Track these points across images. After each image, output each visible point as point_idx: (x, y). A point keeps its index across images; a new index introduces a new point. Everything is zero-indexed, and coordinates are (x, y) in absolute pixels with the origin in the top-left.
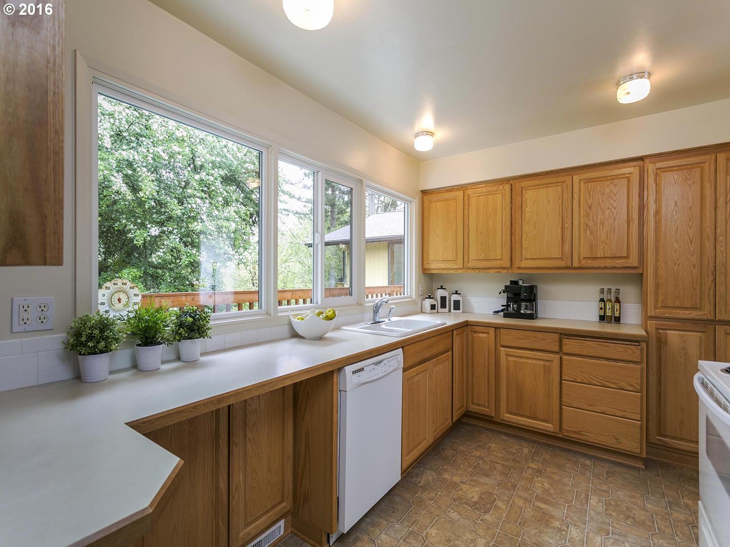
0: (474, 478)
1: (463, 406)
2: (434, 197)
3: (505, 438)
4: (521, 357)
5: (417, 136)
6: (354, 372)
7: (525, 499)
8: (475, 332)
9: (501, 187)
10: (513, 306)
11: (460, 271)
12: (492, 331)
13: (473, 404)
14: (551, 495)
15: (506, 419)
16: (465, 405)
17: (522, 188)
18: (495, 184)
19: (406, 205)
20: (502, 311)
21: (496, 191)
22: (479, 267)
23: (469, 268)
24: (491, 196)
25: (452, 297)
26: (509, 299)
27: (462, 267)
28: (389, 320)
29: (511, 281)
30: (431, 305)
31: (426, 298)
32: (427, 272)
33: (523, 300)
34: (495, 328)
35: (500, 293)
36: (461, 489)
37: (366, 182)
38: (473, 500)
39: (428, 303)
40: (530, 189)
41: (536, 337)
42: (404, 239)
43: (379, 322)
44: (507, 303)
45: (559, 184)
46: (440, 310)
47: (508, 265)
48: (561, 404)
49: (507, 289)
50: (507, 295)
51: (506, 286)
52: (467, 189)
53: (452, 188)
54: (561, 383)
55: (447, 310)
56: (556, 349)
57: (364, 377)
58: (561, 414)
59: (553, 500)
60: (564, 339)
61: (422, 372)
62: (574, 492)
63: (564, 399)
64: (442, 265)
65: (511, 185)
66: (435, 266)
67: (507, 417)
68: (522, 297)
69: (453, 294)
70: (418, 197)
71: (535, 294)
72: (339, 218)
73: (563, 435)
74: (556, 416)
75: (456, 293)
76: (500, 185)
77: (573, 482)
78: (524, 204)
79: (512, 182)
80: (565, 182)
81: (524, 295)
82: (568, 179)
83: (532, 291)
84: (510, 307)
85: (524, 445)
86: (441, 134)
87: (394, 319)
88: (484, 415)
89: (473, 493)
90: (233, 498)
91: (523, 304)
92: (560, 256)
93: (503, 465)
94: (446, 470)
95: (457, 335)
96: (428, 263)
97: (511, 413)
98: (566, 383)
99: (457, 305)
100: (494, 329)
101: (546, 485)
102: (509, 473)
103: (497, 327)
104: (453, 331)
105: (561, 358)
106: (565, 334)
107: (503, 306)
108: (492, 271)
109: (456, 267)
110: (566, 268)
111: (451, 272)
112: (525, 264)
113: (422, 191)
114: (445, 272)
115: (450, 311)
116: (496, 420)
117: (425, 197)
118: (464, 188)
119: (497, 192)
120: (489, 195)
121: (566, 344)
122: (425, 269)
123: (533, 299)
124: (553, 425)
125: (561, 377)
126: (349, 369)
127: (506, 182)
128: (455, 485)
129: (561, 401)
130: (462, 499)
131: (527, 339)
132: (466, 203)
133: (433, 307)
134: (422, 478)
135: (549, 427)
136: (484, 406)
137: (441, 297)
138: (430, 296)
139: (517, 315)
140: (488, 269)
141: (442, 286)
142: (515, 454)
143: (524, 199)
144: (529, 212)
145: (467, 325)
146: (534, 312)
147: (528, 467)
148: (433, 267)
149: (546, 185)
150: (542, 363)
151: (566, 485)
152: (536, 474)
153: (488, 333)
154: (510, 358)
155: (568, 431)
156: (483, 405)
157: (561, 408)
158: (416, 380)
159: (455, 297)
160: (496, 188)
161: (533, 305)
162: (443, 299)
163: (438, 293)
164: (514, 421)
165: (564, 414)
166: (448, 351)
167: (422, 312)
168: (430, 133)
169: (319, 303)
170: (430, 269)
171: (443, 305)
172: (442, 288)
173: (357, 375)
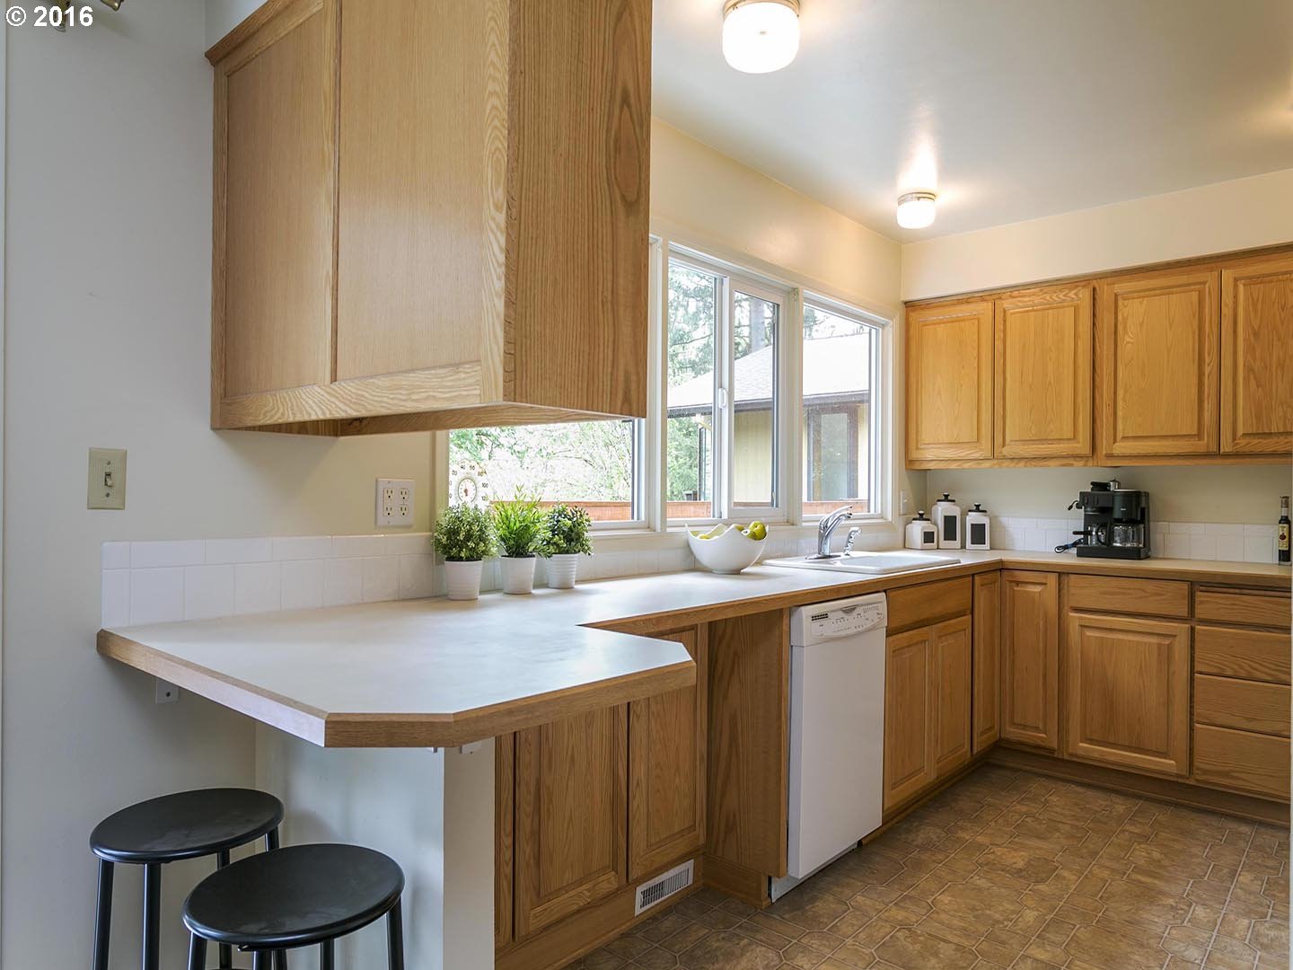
0: (1016, 840)
1: (991, 728)
2: (931, 315)
3: (1080, 789)
4: (1111, 630)
5: (902, 200)
6: (815, 618)
7: (1113, 870)
8: (1018, 583)
9: (1072, 294)
10: (1097, 533)
11: (987, 464)
12: (1052, 579)
13: (1013, 724)
14: (1164, 867)
15: (1081, 752)
16: (997, 727)
17: (1116, 295)
18: (1060, 287)
19: (874, 331)
20: (1074, 545)
21: (1063, 301)
22: (1027, 455)
23: (1005, 458)
24: (1051, 311)
25: (968, 518)
26: (1088, 520)
27: (989, 454)
28: (848, 555)
29: (1092, 483)
30: (925, 533)
31: (914, 519)
32: (917, 466)
33: (1119, 521)
34: (1059, 573)
35: (1070, 508)
36: (994, 852)
37: (804, 291)
38: (1014, 866)
39: (917, 529)
40: (1133, 298)
41: (1143, 590)
42: (869, 400)
43: (830, 557)
44: (1086, 527)
45: (1193, 287)
46: (944, 543)
47: (1087, 450)
48: (1191, 720)
49: (1084, 500)
50: (1085, 511)
51: (1083, 495)
52: (1000, 298)
53: (970, 295)
54: (1192, 680)
55: (957, 543)
56: (1184, 612)
57: (829, 628)
58: (1191, 738)
59: (1168, 874)
60: (1199, 593)
61: (917, 643)
62: (1209, 866)
63: (1198, 710)
64: (949, 453)
65: (1094, 289)
66: (932, 454)
67: (1083, 747)
68: (1117, 514)
69: (970, 511)
70: (898, 317)
71: (1143, 510)
72: (676, 355)
73: (1197, 780)
74: (1181, 744)
75: (978, 509)
76: (1071, 290)
77: (1211, 853)
78: (1120, 328)
79: (1094, 283)
80: (1204, 283)
81: (1119, 511)
82: (1210, 278)
83: (1138, 503)
84: (1091, 535)
85: (1117, 801)
86: (953, 195)
87: (855, 554)
88: (1038, 747)
89: (1018, 859)
90: (634, 797)
91: (1118, 529)
92: (1195, 432)
93: (1072, 826)
94: (962, 829)
95: (982, 585)
96: (917, 448)
97: (1091, 741)
98: (1200, 678)
99: (978, 534)
100: (1057, 574)
101: (1156, 855)
102: (1082, 837)
103: (1062, 573)
104: (973, 575)
105: (1193, 629)
106: (1199, 584)
107: (1075, 533)
108: (1052, 463)
109: (976, 455)
110: (1207, 455)
111: (966, 465)
112: (1121, 448)
113: (906, 303)
114: (954, 466)
115: (963, 546)
116: (1061, 757)
117: (911, 314)
118: (995, 297)
119: (1065, 304)
120: (1048, 309)
121: (1202, 602)
122: (910, 461)
123: (1139, 519)
124: (1174, 760)
125: (1192, 667)
126: (806, 612)
127: (1084, 283)
128: (980, 848)
129: (1192, 714)
130: (994, 864)
131: (1124, 594)
132: (999, 326)
133: (928, 537)
134: (918, 835)
135: (1168, 764)
136: (1037, 729)
137: (945, 517)
138: (921, 515)
139: (1106, 551)
140: (1045, 458)
141: (946, 496)
142: (1097, 812)
143: (1120, 318)
144: (1132, 343)
145: (1001, 570)
146: (1141, 546)
147: (1123, 831)
148: (929, 457)
149: (1167, 290)
150: (1154, 640)
151: (1196, 856)
152: (1138, 840)
153: (1045, 584)
154: (1089, 633)
155: (1205, 772)
156: (1033, 727)
157: (1192, 729)
158: (907, 655)
159: (973, 518)
160: (1061, 296)
161: (1139, 530)
162: (950, 522)
163: (940, 508)
164: (1096, 755)
165: (1197, 736)
166: (965, 615)
167: (905, 547)
168: (930, 196)
169: (725, 516)
170: (921, 461)
171: (950, 533)
172: (946, 499)
173: (818, 623)
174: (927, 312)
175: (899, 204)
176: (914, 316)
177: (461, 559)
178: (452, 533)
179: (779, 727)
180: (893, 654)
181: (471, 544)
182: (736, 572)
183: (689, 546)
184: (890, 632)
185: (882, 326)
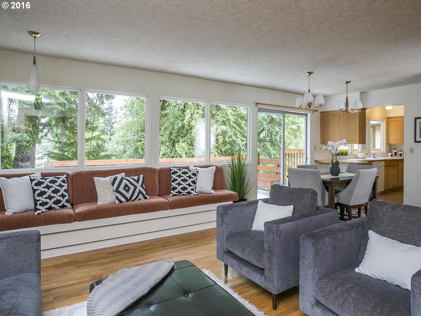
11: (402, 144)
39: (390, 154)
46: (394, 156)
57: (377, 165)
64: (395, 142)
66: (392, 142)
70: (386, 120)
95: (400, 162)
99: (401, 155)
104: (398, 160)
111: (398, 144)
113: (387, 117)
115: (398, 157)
122: (389, 143)
126: (374, 163)
133: (392, 155)
138: (390, 152)
159: (400, 152)
162: (396, 153)
163: (394, 151)
166: (397, 166)
167: (387, 157)
169: (360, 152)
171: (396, 155)
172: (395, 149)
174: (391, 119)
176: (389, 120)
180: (385, 169)
181: (340, 154)
182: (363, 159)
183: (356, 155)
184: (385, 167)
185: (383, 122)
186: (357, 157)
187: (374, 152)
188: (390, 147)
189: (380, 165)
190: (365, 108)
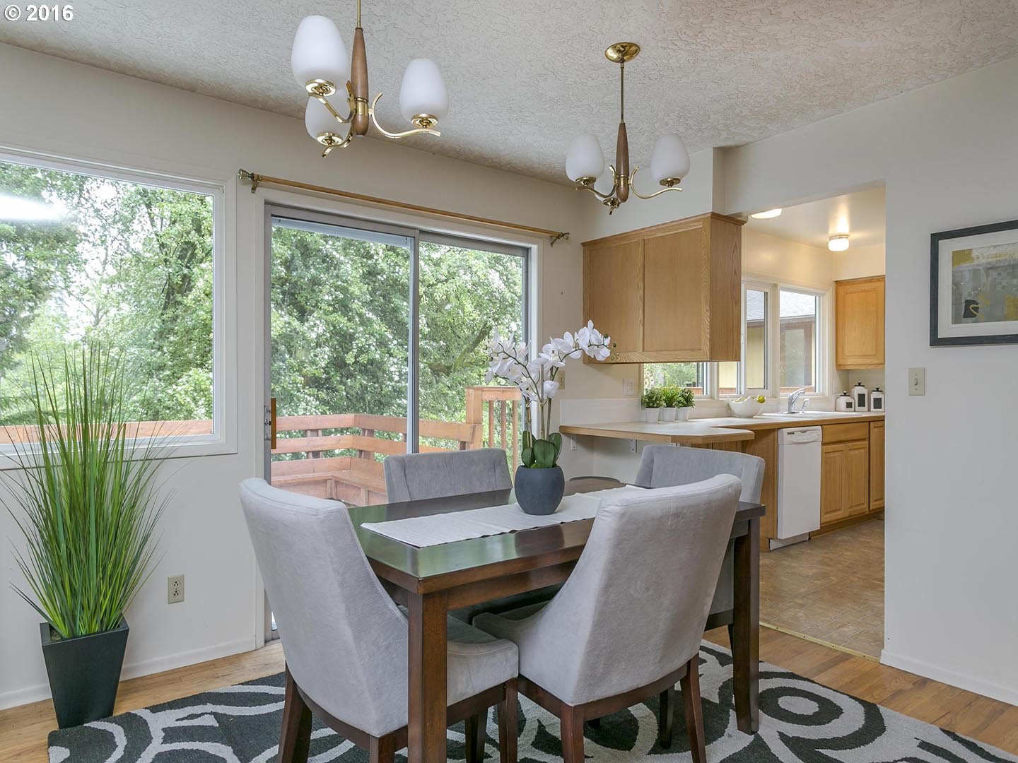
2: (849, 288)
5: (831, 238)
6: (789, 434)
19: (817, 298)
25: (872, 395)
27: (883, 362)
28: (803, 412)
30: (847, 403)
31: (841, 395)
32: (843, 368)
37: (780, 285)
39: (843, 401)
42: (815, 317)
43: (794, 413)
46: (857, 408)
53: (871, 278)
55: (866, 407)
57: (795, 438)
61: (838, 451)
64: (860, 361)
66: (850, 361)
69: (873, 391)
70: (831, 290)
75: (877, 390)
86: (856, 237)
87: (807, 412)
95: (875, 427)
96: (843, 359)
99: (878, 403)
104: (870, 422)
109: (875, 362)
111: (870, 367)
113: (836, 282)
114: (863, 368)
115: (869, 410)
117: (840, 288)
122: (840, 365)
126: (786, 431)
133: (849, 405)
137: (859, 395)
138: (845, 393)
141: (859, 383)
148: (849, 363)
158: (832, 455)
159: (875, 395)
162: (861, 397)
163: (856, 390)
166: (864, 441)
167: (836, 411)
168: (846, 236)
169: (743, 393)
170: (845, 365)
171: (861, 403)
172: (860, 385)
173: (790, 436)
174: (846, 287)
175: (830, 240)
177: (653, 407)
178: (650, 398)
179: (774, 461)
180: (825, 454)
181: (658, 402)
182: (751, 417)
183: (729, 406)
184: (823, 444)
185: (823, 295)
186: (729, 412)
187: (791, 394)
188: (846, 377)
189: (804, 438)
190: (736, 212)
